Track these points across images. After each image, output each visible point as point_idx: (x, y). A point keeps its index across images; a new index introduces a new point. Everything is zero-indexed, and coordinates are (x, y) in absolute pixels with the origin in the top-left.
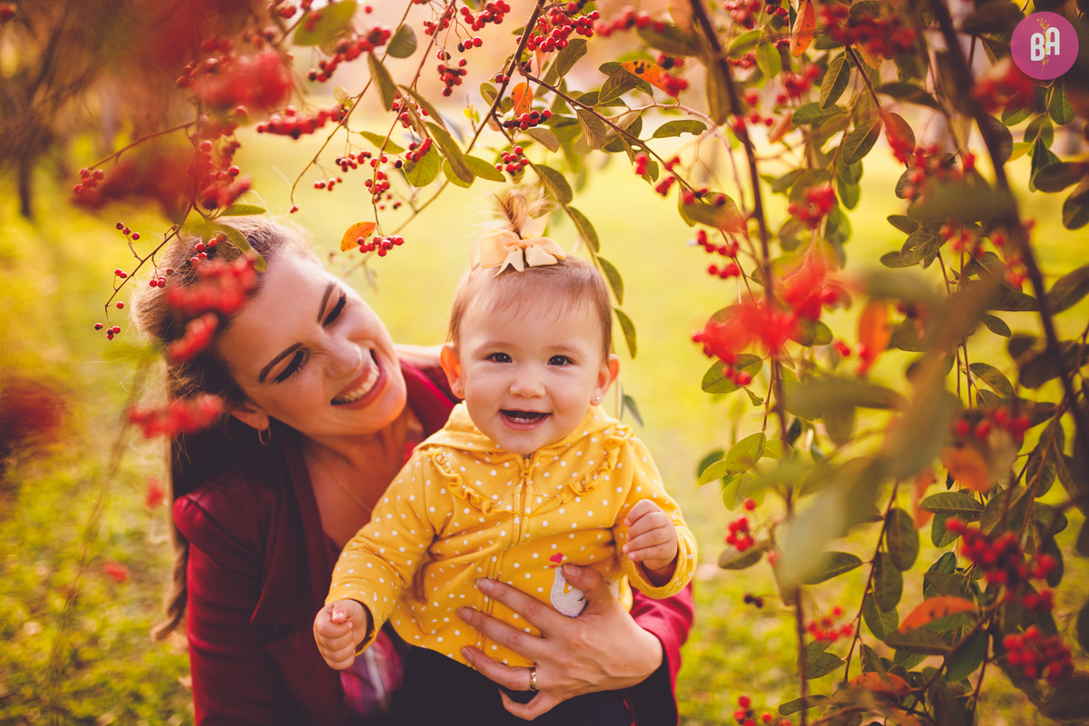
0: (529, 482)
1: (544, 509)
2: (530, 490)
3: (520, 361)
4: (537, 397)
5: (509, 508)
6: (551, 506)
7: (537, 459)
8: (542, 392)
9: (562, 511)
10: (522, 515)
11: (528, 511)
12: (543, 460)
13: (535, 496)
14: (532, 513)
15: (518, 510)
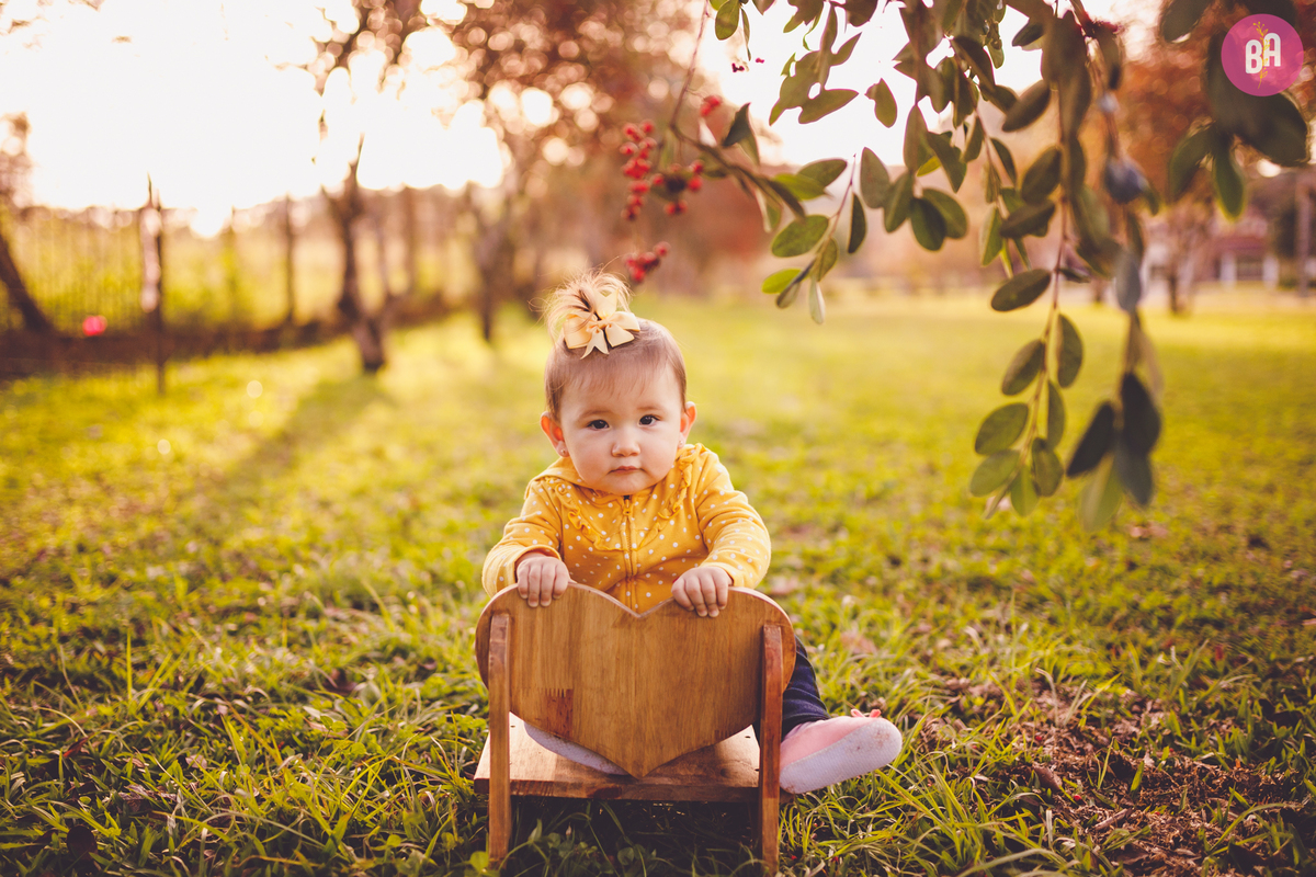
0: (632, 519)
1: (647, 541)
2: (633, 526)
3: (616, 426)
4: (634, 454)
5: (618, 546)
6: (652, 536)
7: (635, 499)
8: (638, 450)
9: (662, 537)
10: (631, 551)
11: (634, 546)
12: (641, 499)
13: (639, 531)
14: (639, 547)
15: (626, 547)
